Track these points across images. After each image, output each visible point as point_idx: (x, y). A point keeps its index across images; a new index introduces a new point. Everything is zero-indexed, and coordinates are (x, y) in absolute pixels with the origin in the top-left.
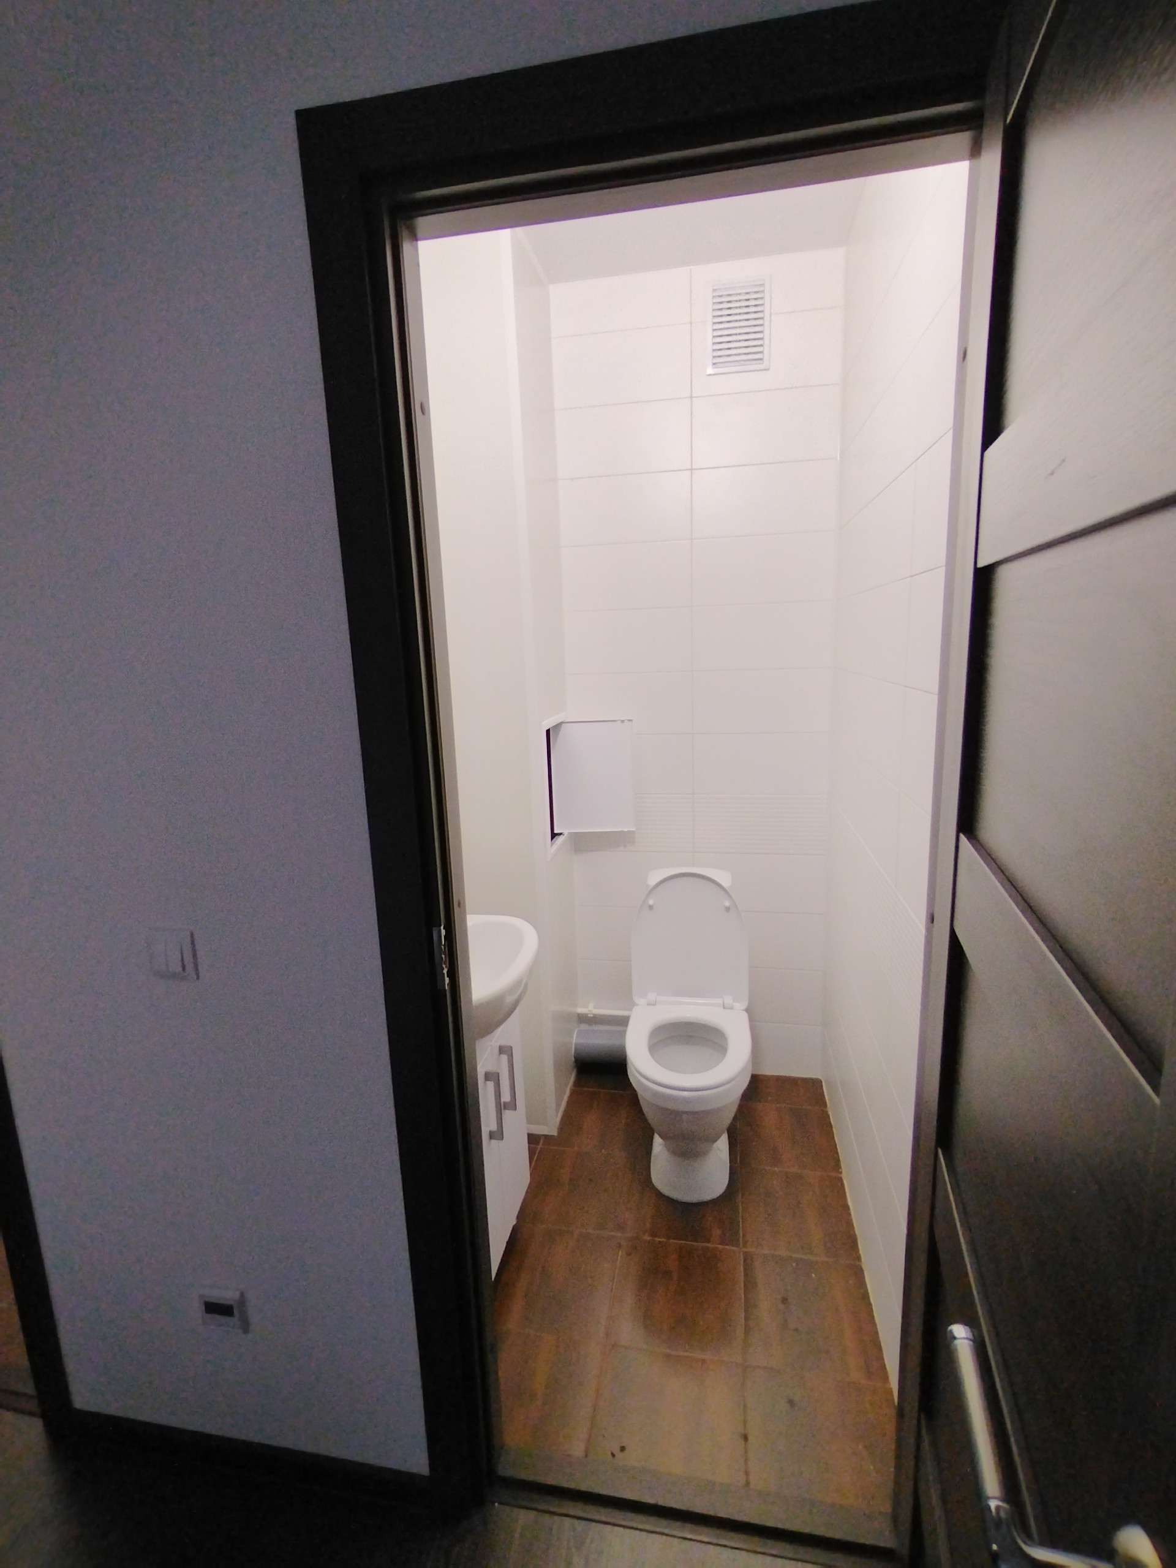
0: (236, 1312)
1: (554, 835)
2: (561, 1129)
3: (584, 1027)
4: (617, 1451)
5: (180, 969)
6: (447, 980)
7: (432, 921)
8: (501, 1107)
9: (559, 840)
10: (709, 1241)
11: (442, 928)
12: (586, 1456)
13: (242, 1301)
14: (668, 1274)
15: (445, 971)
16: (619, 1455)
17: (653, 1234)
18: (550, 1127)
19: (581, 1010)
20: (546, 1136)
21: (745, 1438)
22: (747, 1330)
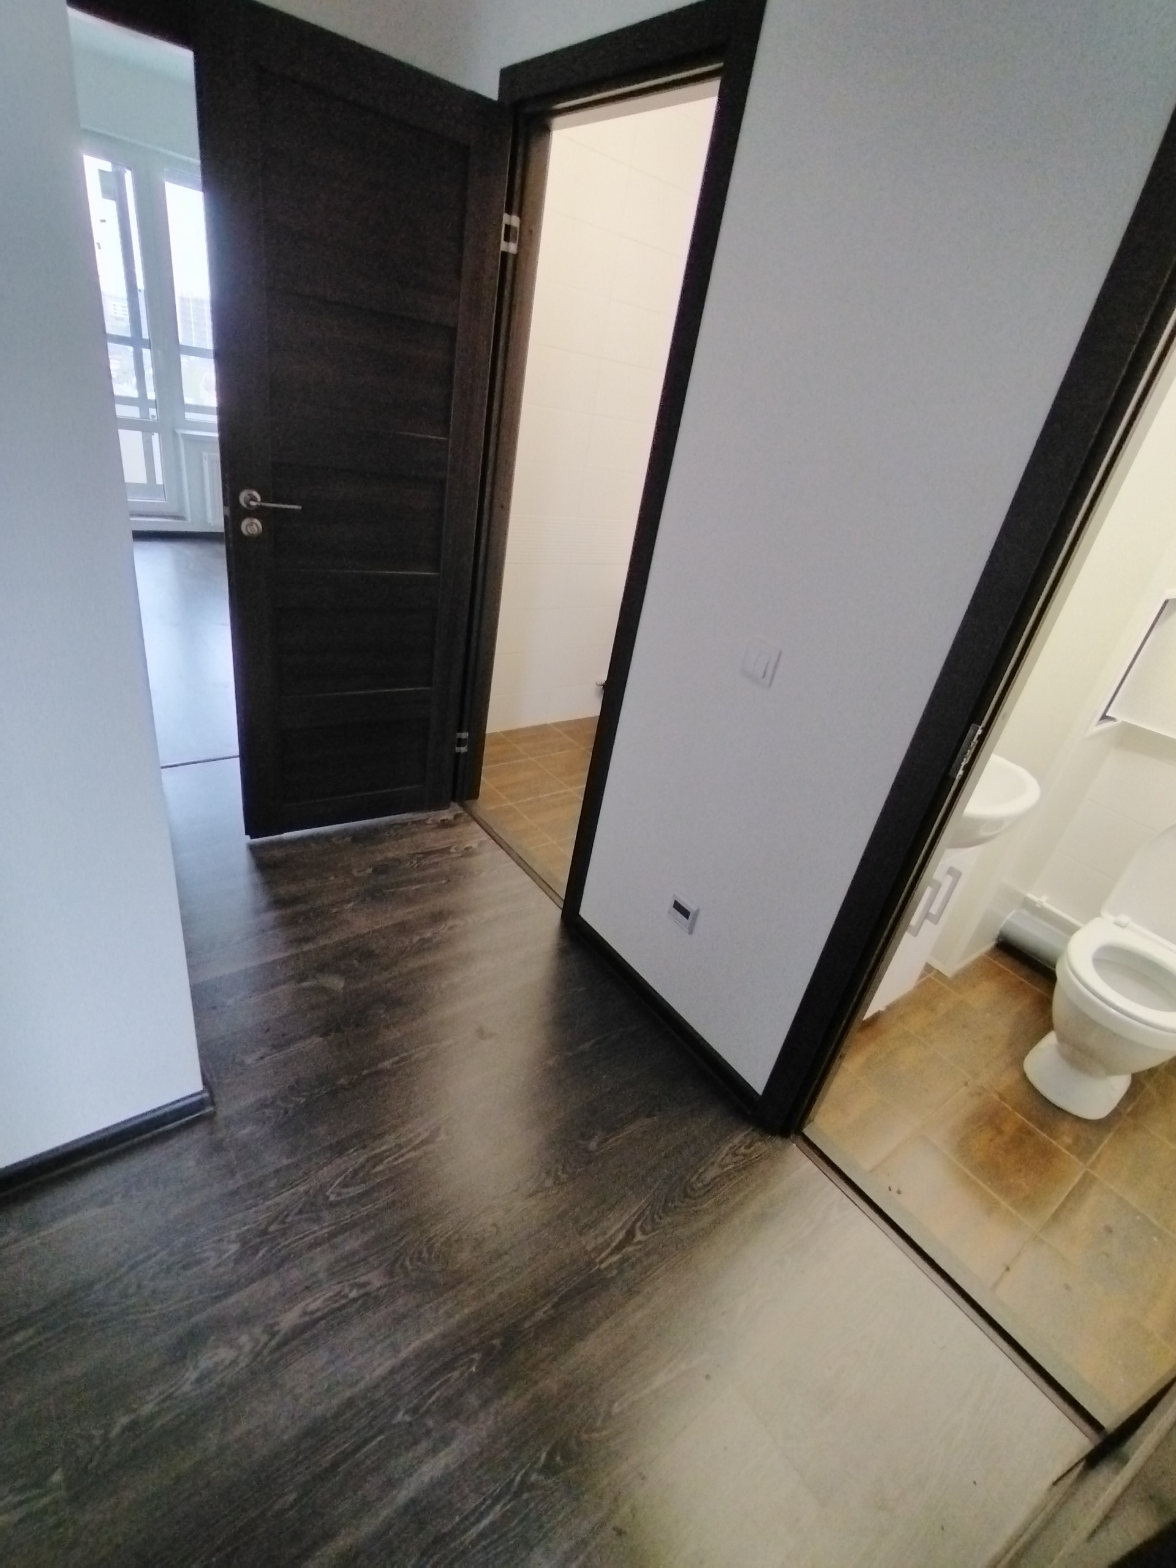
0: (690, 917)
1: (1104, 717)
2: (956, 976)
3: (1025, 912)
4: (894, 1190)
5: (762, 675)
6: (961, 772)
7: (975, 717)
8: (927, 915)
9: (1108, 725)
10: (1055, 1139)
11: (980, 727)
12: (871, 1172)
13: (697, 913)
14: (1000, 1132)
15: (963, 764)
16: (894, 1192)
17: (1002, 1098)
18: (950, 968)
19: (1031, 896)
20: (939, 972)
21: (1008, 1269)
22: (1055, 1216)
